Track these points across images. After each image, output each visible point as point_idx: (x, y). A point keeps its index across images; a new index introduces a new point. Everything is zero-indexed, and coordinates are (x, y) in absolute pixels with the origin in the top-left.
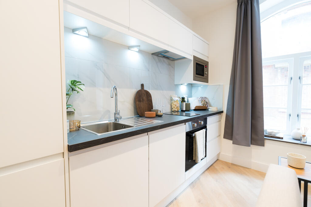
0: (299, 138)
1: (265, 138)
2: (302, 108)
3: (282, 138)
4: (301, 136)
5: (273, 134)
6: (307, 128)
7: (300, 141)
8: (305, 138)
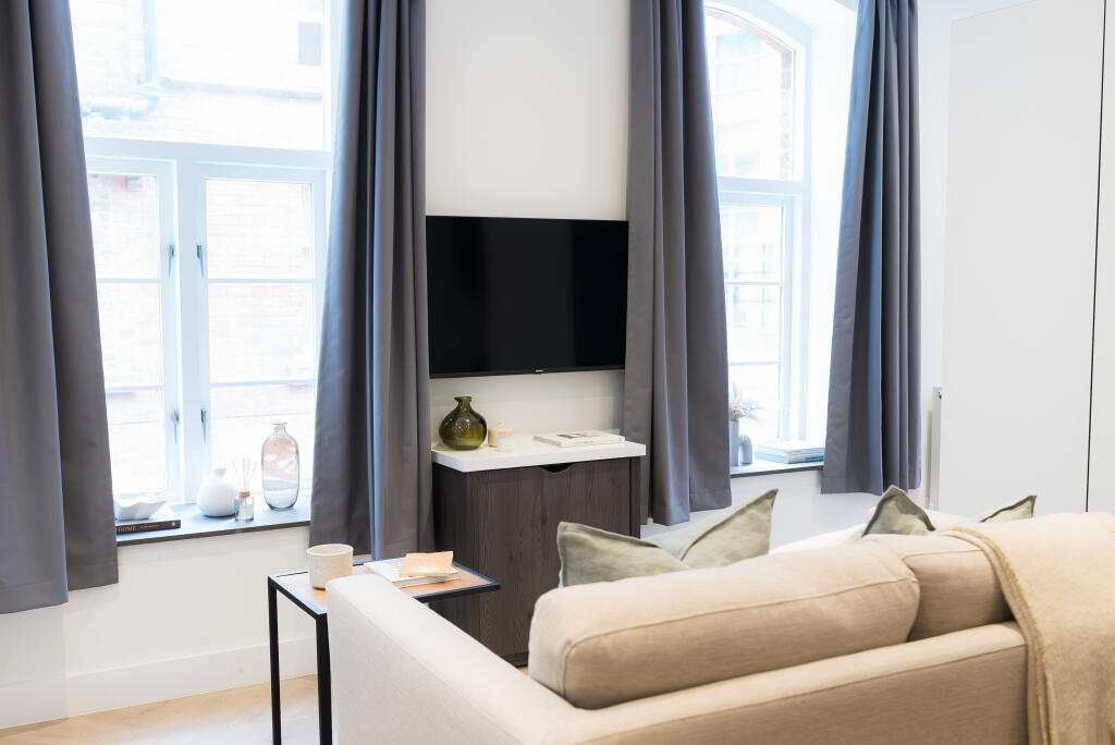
0: (231, 509)
1: (120, 539)
2: (213, 380)
3: (177, 525)
4: (237, 498)
5: (139, 515)
6: (249, 461)
7: (233, 520)
8: (249, 501)
